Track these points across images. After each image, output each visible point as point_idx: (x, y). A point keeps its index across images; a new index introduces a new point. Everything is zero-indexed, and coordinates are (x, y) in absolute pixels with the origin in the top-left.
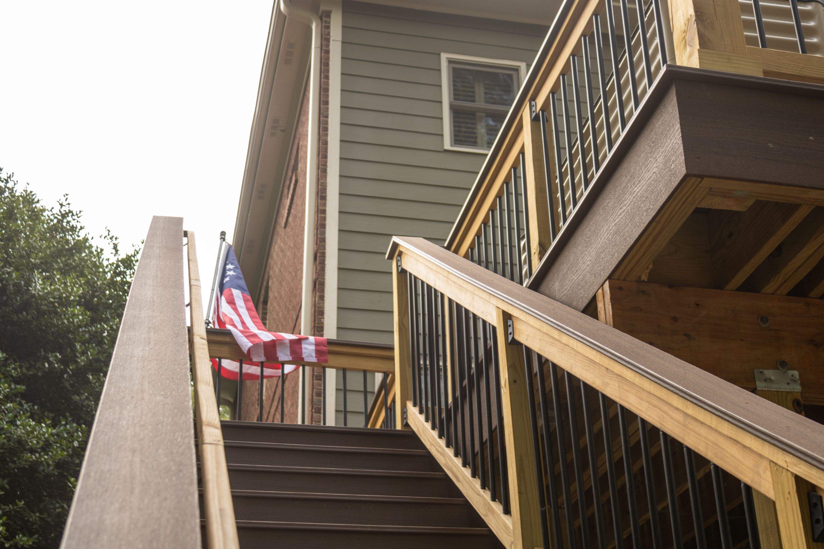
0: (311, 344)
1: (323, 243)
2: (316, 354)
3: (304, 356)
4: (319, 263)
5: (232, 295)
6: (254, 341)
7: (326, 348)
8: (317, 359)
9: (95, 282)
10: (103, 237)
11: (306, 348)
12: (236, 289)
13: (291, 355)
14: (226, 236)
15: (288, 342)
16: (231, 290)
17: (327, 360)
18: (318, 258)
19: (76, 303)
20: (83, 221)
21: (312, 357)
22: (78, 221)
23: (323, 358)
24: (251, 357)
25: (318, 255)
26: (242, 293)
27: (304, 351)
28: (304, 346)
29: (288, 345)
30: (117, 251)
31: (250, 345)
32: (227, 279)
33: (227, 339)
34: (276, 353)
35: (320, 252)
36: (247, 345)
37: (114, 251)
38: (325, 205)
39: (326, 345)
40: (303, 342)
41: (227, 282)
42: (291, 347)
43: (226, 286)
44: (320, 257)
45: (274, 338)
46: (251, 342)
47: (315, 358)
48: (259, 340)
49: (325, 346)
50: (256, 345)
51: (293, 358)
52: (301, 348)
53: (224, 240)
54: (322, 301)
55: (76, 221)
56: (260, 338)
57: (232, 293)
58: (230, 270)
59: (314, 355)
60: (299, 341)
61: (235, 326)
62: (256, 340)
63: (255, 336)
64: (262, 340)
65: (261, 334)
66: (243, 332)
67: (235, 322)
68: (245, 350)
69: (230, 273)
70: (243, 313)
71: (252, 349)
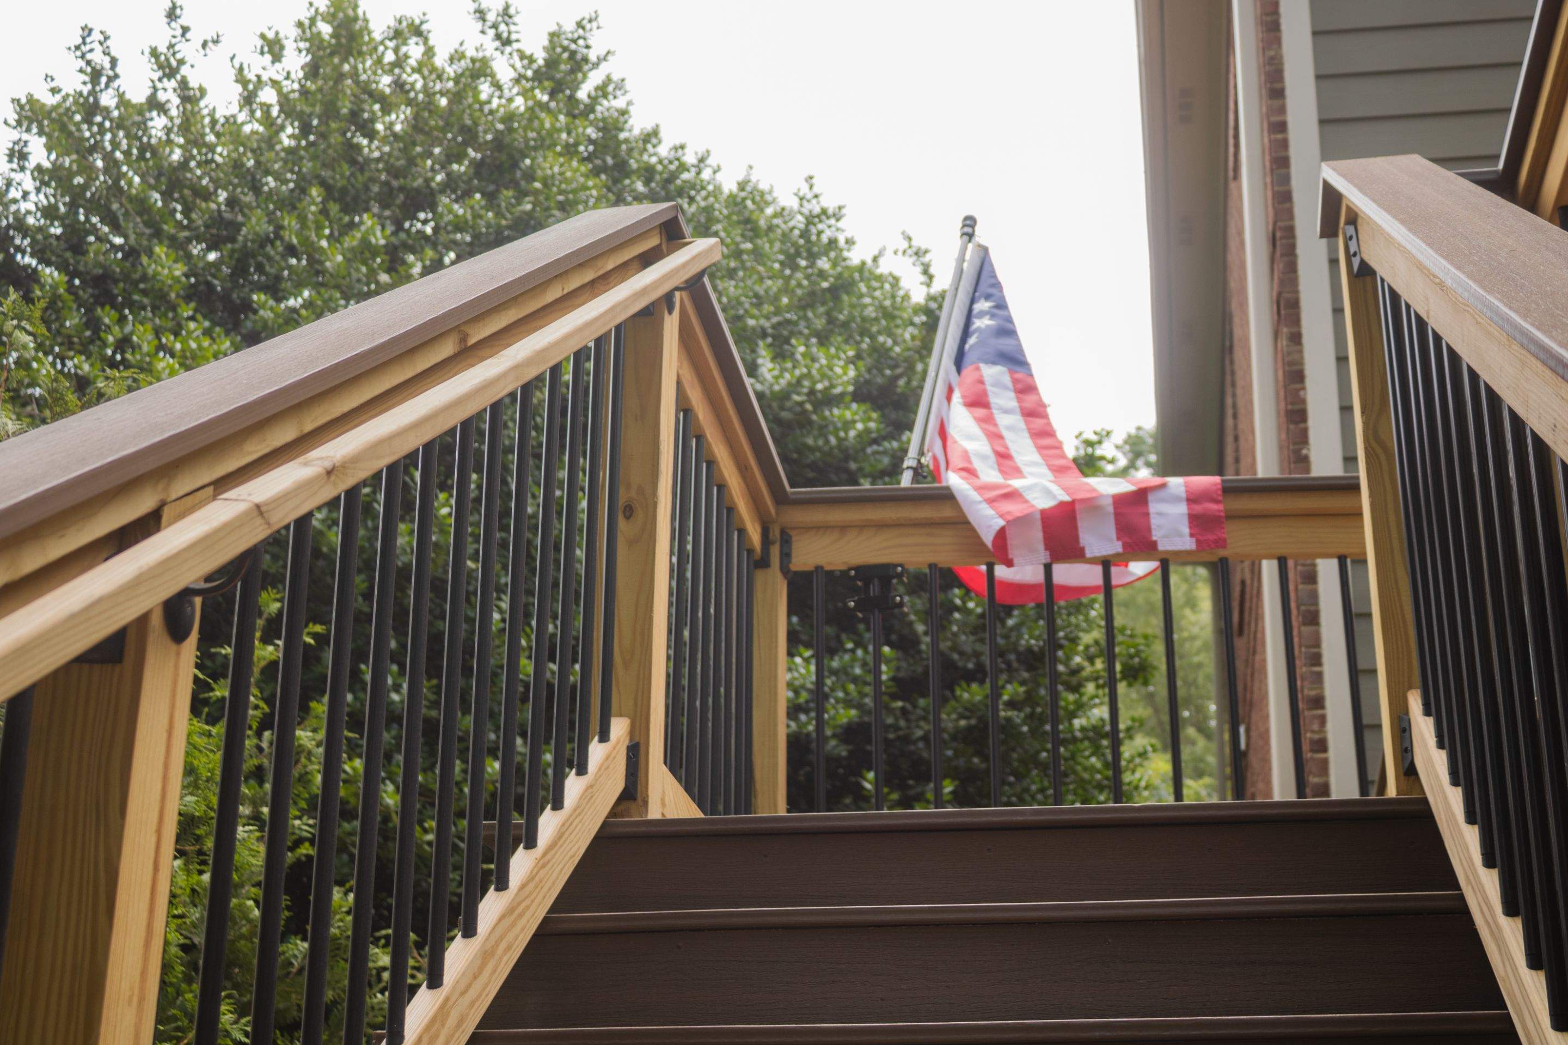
0: (1175, 499)
1: (1287, 205)
2: (1190, 528)
3: (1156, 535)
4: (1282, 255)
5: (981, 381)
6: (1009, 513)
7: (1221, 507)
8: (1194, 540)
9: (891, 349)
10: (900, 253)
11: (1160, 514)
12: (994, 363)
13: (1118, 539)
14: (977, 228)
15: (1110, 501)
16: (978, 369)
17: (1224, 540)
18: (1278, 243)
19: (848, 398)
20: (848, 228)
21: (1180, 535)
22: (838, 229)
23: (1211, 537)
24: (1010, 556)
25: (1278, 234)
26: (1011, 372)
27: (1155, 521)
28: (1155, 507)
29: (1111, 509)
30: (931, 277)
31: (1001, 523)
32: (972, 340)
33: (946, 512)
34: (1076, 538)
35: (1280, 228)
36: (990, 526)
37: (923, 278)
38: (1282, 110)
39: (1220, 498)
40: (1151, 497)
41: (971, 347)
42: (1118, 515)
43: (969, 358)
44: (1281, 238)
45: (1067, 498)
46: (1001, 516)
47: (1188, 538)
48: (1024, 506)
49: (1217, 502)
50: (1018, 522)
51: (1125, 546)
52: (1147, 515)
53: (970, 236)
54: (1296, 348)
55: (833, 229)
56: (1027, 501)
57: (982, 376)
58: (982, 314)
59: (1186, 530)
60: (1140, 497)
61: (969, 472)
62: (1015, 509)
63: (1012, 495)
64: (1032, 506)
65: (1030, 488)
66: (981, 489)
67: (977, 464)
68: (988, 538)
69: (981, 323)
70: (1010, 428)
71: (1009, 533)
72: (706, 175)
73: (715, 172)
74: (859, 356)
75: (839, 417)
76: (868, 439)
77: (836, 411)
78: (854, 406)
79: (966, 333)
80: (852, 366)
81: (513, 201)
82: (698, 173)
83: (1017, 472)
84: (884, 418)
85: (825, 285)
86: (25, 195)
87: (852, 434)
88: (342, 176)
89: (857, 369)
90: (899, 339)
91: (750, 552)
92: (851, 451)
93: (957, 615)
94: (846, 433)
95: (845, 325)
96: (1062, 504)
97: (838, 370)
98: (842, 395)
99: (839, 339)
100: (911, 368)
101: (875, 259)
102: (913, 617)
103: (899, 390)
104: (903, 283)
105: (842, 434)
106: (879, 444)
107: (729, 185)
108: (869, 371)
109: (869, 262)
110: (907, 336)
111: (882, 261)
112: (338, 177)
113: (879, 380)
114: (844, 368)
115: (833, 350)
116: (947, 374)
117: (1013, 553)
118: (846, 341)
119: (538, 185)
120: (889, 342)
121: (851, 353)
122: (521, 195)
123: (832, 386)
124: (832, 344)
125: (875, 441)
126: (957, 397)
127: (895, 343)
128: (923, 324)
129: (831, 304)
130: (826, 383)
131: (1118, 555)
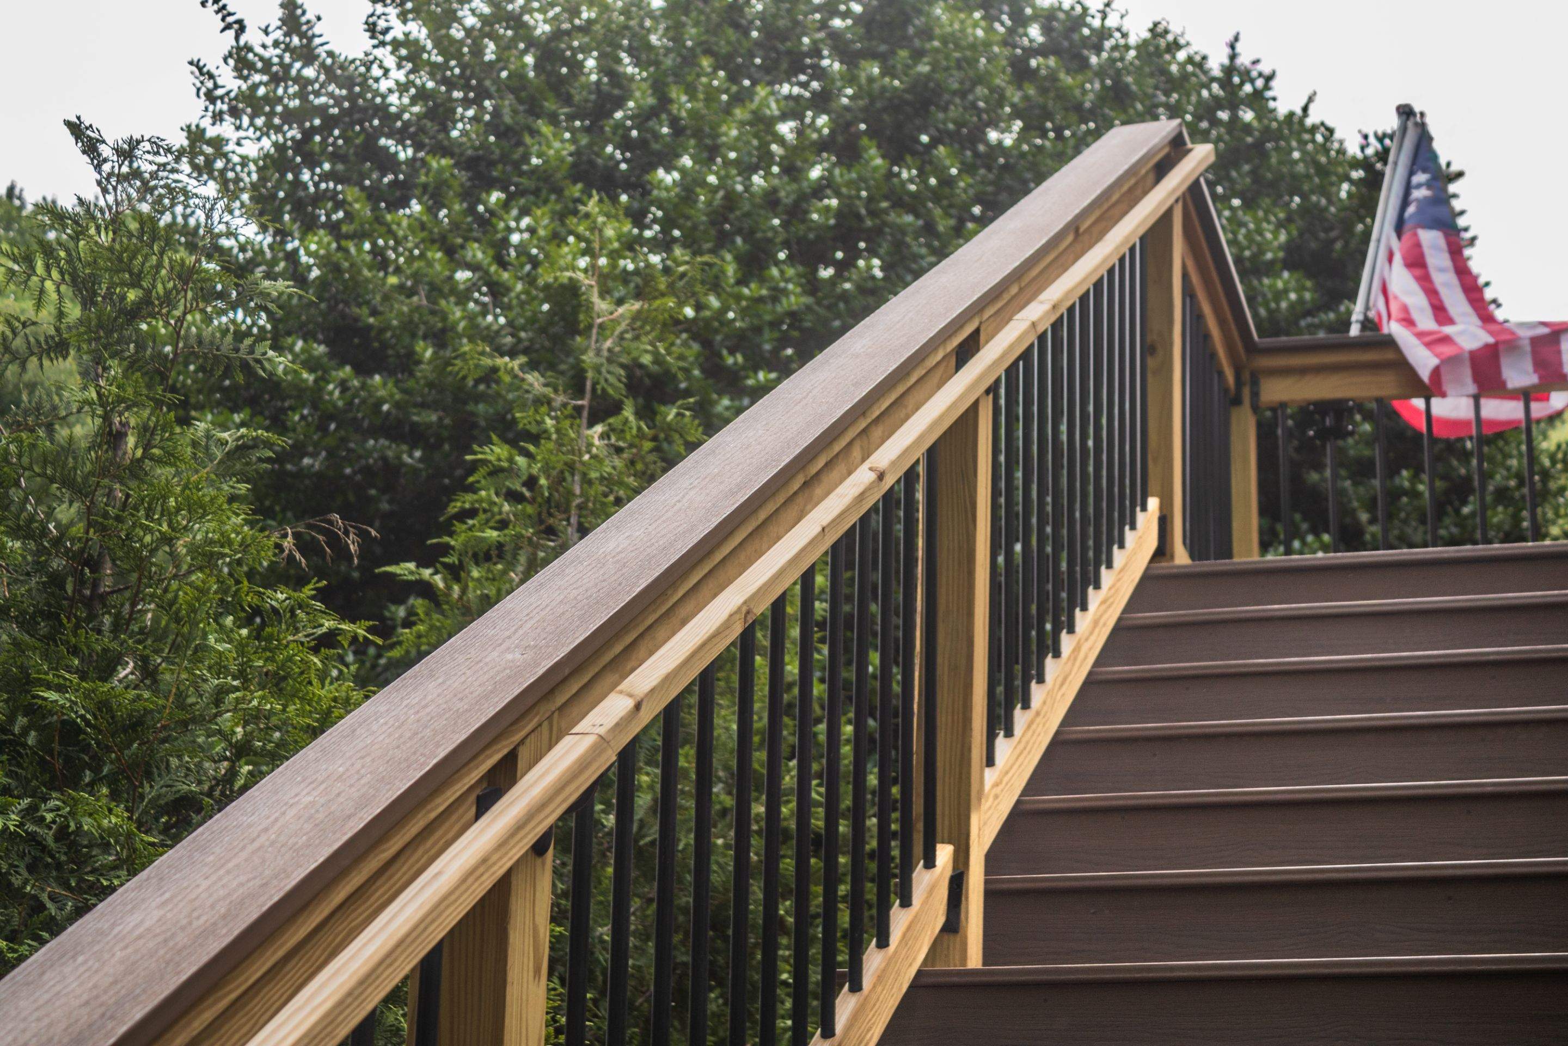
5: (1418, 245)
6: (1443, 354)
12: (1430, 228)
13: (1535, 371)
15: (1528, 341)
16: (1415, 235)
19: (1279, 266)
24: (1444, 390)
26: (1445, 236)
27: (1565, 357)
28: (1565, 345)
29: (1528, 348)
31: (1434, 361)
32: (1411, 209)
33: (1390, 355)
34: (1499, 374)
36: (1428, 365)
40: (1562, 338)
41: (1410, 215)
42: (1535, 354)
43: (1408, 226)
45: (1491, 340)
46: (1437, 355)
48: (1456, 348)
50: (1451, 361)
51: (1541, 378)
52: (1559, 352)
56: (1457, 345)
57: (1419, 240)
58: (1419, 186)
60: (1554, 337)
61: (1408, 322)
62: (1447, 350)
63: (1446, 340)
64: (1461, 348)
65: (1460, 333)
66: (1420, 335)
67: (1415, 315)
68: (1425, 375)
69: (1419, 194)
70: (1445, 284)
71: (1443, 371)
72: (1111, 22)
73: (1122, 17)
74: (1289, 220)
75: (1270, 287)
76: (1301, 311)
77: (1266, 281)
78: (1286, 275)
79: (1405, 203)
80: (1283, 231)
81: (910, 62)
82: (1104, 19)
83: (1450, 321)
84: (1317, 288)
85: (1249, 140)
86: (386, 72)
87: (1284, 305)
88: (729, 43)
89: (1289, 233)
90: (1334, 199)
91: (1226, 390)
92: (1283, 324)
93: (1405, 499)
94: (1278, 303)
95: (1273, 184)
96: (1487, 346)
97: (1269, 236)
98: (1272, 262)
99: (1267, 201)
100: (1348, 228)
101: (1305, 109)
102: (1355, 504)
103: (1334, 255)
104: (1338, 135)
105: (1273, 305)
106: (1313, 316)
107: (1138, 32)
108: (1301, 235)
109: (1299, 112)
110: (1343, 195)
111: (1312, 108)
112: (723, 43)
113: (1313, 245)
114: (1275, 233)
115: (1261, 214)
116: (1388, 239)
117: (1447, 387)
118: (1275, 204)
119: (936, 43)
120: (1323, 201)
121: (1282, 215)
122: (918, 55)
123: (1261, 252)
124: (1259, 207)
125: (1309, 313)
126: (1398, 258)
127: (1330, 202)
128: (1361, 180)
129: (1257, 161)
130: (1255, 249)
131: (1534, 387)
